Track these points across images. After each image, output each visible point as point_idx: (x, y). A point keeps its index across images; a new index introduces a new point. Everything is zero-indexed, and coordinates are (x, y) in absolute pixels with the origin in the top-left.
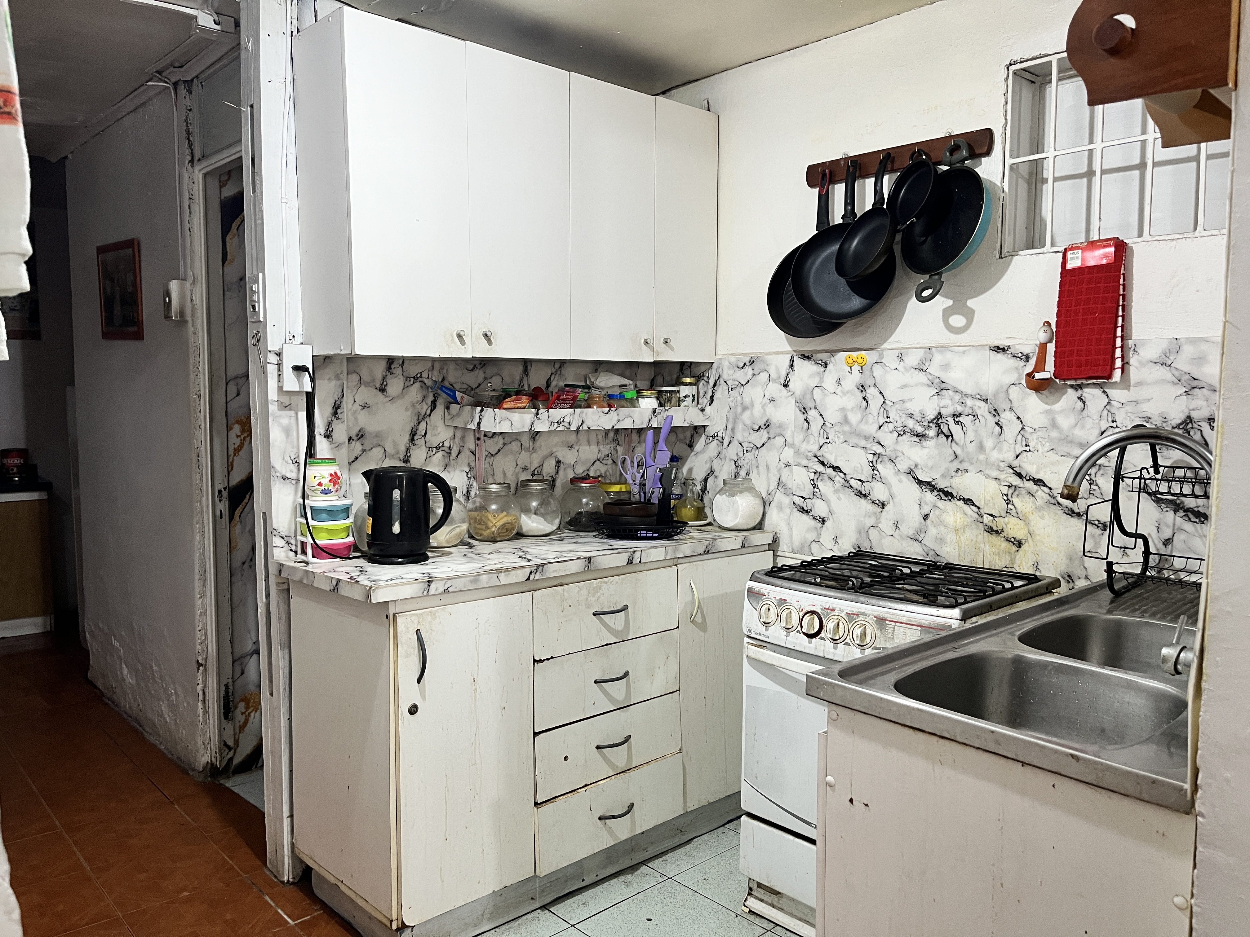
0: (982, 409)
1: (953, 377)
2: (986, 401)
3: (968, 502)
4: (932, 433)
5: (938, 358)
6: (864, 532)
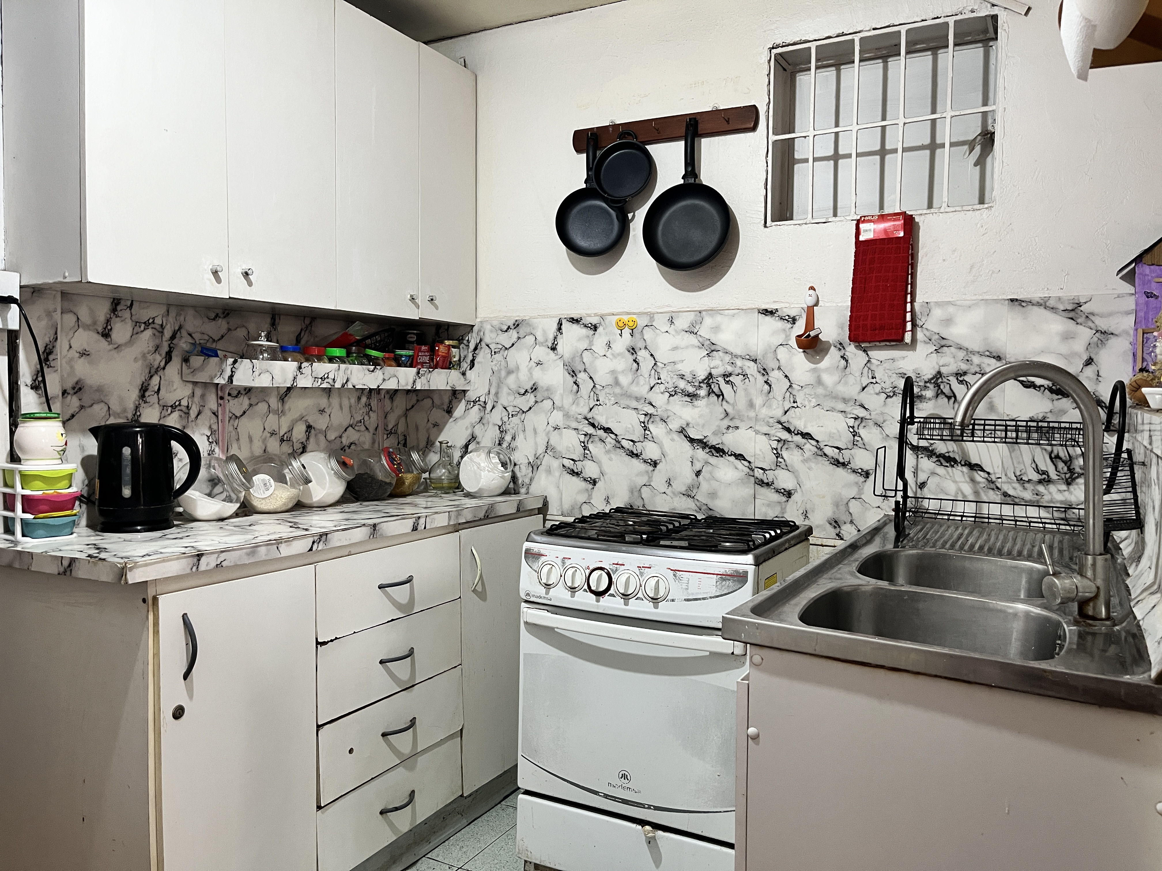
0: (751, 368)
1: (724, 339)
2: (755, 361)
3: (740, 457)
4: (703, 392)
5: (708, 321)
6: (636, 491)
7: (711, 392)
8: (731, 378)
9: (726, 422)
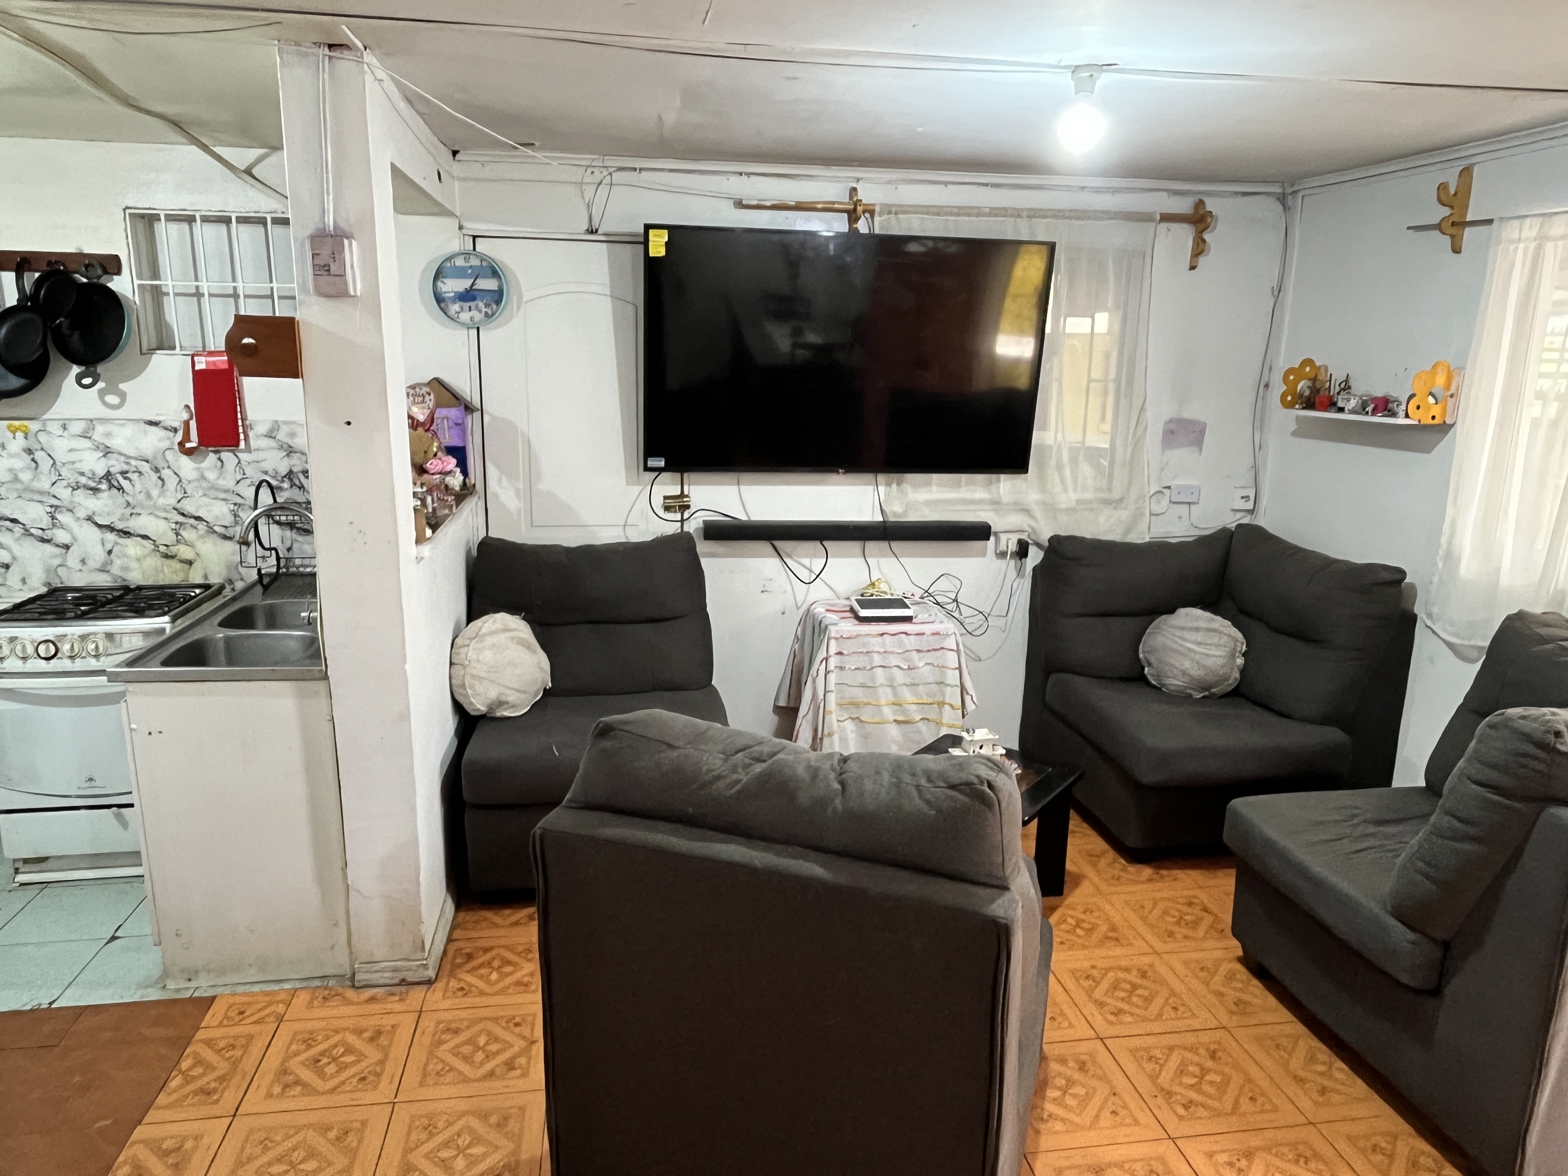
0: (145, 467)
1: (116, 443)
2: (147, 461)
3: (145, 537)
4: (104, 486)
5: (100, 429)
6: (51, 571)
7: (111, 486)
8: (127, 475)
9: (129, 511)
